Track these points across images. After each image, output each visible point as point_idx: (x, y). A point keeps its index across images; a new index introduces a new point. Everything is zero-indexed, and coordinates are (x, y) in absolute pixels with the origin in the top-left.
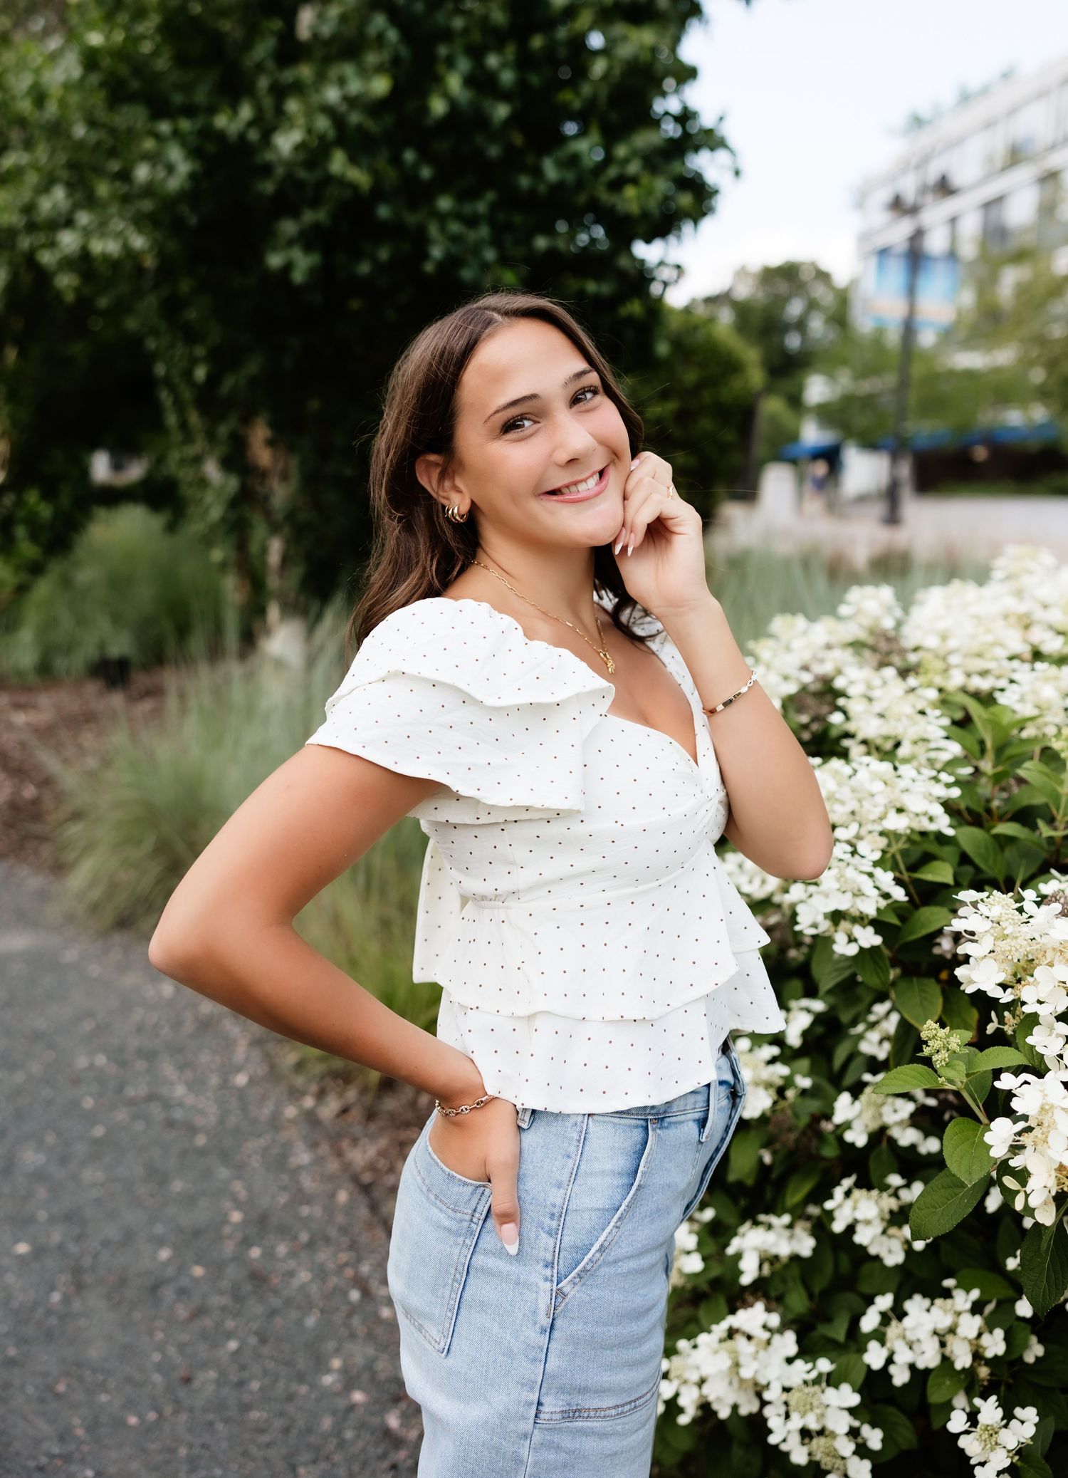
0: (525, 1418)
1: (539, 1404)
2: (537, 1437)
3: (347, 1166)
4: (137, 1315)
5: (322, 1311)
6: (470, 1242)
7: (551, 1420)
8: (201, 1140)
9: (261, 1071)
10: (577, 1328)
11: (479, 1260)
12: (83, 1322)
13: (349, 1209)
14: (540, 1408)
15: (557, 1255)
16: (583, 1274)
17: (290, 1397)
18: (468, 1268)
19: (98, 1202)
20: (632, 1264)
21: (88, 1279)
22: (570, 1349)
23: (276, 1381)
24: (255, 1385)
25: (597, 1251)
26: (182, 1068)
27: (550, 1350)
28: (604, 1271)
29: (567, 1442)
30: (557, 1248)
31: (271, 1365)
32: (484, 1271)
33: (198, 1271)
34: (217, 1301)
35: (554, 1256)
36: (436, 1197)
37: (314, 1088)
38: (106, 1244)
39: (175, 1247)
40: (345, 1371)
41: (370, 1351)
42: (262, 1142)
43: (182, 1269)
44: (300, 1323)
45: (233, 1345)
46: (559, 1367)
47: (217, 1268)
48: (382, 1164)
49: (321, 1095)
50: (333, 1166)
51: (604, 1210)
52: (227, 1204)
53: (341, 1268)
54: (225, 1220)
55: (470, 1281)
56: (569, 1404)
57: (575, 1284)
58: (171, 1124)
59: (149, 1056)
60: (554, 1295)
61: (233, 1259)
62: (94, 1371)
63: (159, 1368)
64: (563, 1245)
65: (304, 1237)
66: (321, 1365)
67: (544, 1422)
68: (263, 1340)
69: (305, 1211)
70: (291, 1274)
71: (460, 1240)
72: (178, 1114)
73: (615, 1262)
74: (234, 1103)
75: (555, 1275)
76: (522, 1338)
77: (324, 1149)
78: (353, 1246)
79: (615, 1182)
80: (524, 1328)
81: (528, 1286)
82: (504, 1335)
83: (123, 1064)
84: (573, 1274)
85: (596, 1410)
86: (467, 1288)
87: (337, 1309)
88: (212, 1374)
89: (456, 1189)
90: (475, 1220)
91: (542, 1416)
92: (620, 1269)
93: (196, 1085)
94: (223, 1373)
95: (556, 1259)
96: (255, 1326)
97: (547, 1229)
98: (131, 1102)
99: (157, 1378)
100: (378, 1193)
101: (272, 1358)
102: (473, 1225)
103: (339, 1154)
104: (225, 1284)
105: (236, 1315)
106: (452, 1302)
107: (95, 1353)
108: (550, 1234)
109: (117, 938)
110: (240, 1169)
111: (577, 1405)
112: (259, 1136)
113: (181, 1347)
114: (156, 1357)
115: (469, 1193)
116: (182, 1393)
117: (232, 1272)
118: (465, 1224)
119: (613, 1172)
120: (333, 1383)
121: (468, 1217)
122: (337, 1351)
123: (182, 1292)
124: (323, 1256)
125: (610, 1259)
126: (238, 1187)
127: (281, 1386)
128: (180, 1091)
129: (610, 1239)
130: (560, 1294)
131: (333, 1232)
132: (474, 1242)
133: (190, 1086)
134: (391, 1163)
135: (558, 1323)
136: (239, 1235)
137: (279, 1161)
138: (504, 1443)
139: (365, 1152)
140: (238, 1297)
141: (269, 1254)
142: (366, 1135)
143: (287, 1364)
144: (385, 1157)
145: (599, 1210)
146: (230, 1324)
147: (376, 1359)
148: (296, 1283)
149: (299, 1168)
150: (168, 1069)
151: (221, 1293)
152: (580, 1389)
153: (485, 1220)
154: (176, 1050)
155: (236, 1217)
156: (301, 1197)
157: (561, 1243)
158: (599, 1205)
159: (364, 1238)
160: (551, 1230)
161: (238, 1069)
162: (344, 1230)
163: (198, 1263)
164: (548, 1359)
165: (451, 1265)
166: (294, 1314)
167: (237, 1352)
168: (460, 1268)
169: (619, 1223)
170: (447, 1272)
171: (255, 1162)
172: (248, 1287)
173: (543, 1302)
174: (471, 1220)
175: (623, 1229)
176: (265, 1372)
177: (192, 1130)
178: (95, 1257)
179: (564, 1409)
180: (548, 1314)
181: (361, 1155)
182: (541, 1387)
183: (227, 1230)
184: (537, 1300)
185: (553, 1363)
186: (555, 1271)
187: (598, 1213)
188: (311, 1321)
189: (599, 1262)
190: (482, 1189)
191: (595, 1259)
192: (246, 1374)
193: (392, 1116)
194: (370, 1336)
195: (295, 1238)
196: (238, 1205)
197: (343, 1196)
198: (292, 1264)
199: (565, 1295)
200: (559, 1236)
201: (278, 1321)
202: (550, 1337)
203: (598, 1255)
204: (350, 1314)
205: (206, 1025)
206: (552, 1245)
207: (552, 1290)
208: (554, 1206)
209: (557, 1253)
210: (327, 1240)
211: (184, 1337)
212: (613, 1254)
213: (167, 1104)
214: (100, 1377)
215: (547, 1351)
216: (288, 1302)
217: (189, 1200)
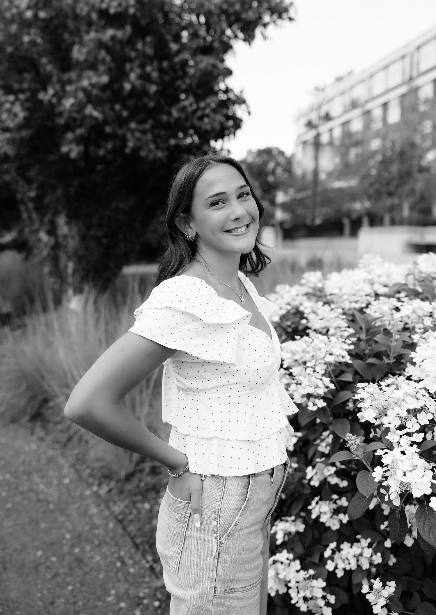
0: (210, 594)
1: (215, 587)
2: (215, 601)
3: (112, 513)
4: (30, 579)
5: (106, 572)
6: (185, 526)
7: (220, 594)
8: (52, 506)
9: (75, 477)
10: (228, 556)
11: (189, 533)
12: (7, 583)
13: (114, 530)
14: (216, 589)
15: (218, 528)
16: (229, 535)
17: (95, 607)
18: (185, 536)
19: (11, 534)
20: (248, 530)
21: (8, 565)
22: (226, 565)
23: (89, 601)
24: (80, 603)
25: (234, 526)
26: (42, 478)
27: (218, 566)
28: (237, 533)
29: (226, 602)
30: (218, 525)
31: (86, 595)
32: (191, 537)
33: (54, 559)
34: (62, 570)
35: (217, 529)
36: (171, 509)
37: (97, 482)
38: (15, 551)
39: (44, 550)
40: (116, 595)
41: (126, 586)
42: (77, 506)
43: (47, 559)
44: (97, 577)
45: (70, 588)
46: (222, 572)
47: (62, 557)
48: (127, 511)
49: (100, 485)
50: (107, 513)
51: (235, 509)
52: (64, 531)
53: (113, 553)
54: (64, 538)
55: (186, 541)
56: (227, 587)
57: (226, 539)
58: (39, 500)
59: (28, 474)
60: (218, 544)
61: (68, 554)
62: (13, 603)
63: (40, 599)
64: (220, 524)
65: (97, 542)
66: (107, 593)
67: (218, 595)
68: (82, 585)
69: (96, 532)
70: (92, 558)
71: (181, 525)
72: (41, 496)
73: (241, 529)
74: (64, 491)
75: (218, 536)
76: (207, 562)
77: (103, 506)
78: (117, 545)
79: (239, 498)
80: (207, 558)
81: (208, 541)
82: (200, 562)
83: (17, 477)
84: (225, 535)
85: (237, 589)
86: (185, 545)
87: (112, 570)
88: (63, 600)
89: (178, 505)
90: (186, 517)
91: (217, 592)
92: (243, 532)
93: (48, 484)
94: (67, 599)
95: (218, 530)
96: (78, 580)
97: (213, 518)
98: (22, 493)
99: (40, 603)
100: (125, 523)
101: (86, 592)
102: (185, 519)
103: (109, 508)
104: (65, 563)
105: (71, 576)
106: (179, 551)
107: (13, 595)
108: (215, 520)
109: (12, 427)
110: (68, 517)
111: (230, 587)
112: (75, 503)
113: (49, 590)
114: (39, 595)
115: (183, 506)
116: (50, 609)
117: (68, 558)
118: (183, 519)
119: (237, 494)
120: (112, 601)
121: (183, 516)
122: (113, 587)
123: (48, 568)
124: (105, 549)
125: (239, 528)
126: (68, 524)
127: (91, 603)
128: (42, 487)
129: (238, 520)
130: (221, 543)
131: (108, 540)
132: (186, 526)
133: (46, 485)
134: (130, 510)
135: (221, 555)
136: (70, 544)
137: (84, 513)
138: (202, 605)
139: (119, 507)
140: (71, 569)
141: (83, 550)
142: (119, 500)
143: (93, 594)
144: (128, 508)
145: (233, 509)
146: (68, 579)
147: (128, 589)
148: (94, 561)
149: (93, 515)
150: (36, 478)
151: (64, 567)
152: (231, 581)
153: (190, 517)
154: (39, 470)
155: (68, 536)
156: (95, 527)
157: (219, 524)
158: (233, 507)
159: (121, 541)
160: (215, 518)
161: (65, 477)
162: (112, 538)
163: (54, 555)
164: (218, 569)
165: (179, 536)
166: (94, 574)
167: (72, 590)
168: (182, 537)
169: (242, 514)
170: (178, 538)
171: (75, 514)
172: (75, 564)
173: (215, 547)
174: (185, 517)
175: (243, 516)
176: (84, 598)
177: (48, 502)
178: (11, 556)
179: (225, 589)
180: (217, 552)
181: (118, 508)
182: (215, 581)
183: (65, 542)
184: (212, 547)
185: (220, 571)
186: (218, 535)
187: (233, 511)
188: (101, 576)
189: (235, 530)
190: (188, 504)
191: (233, 529)
192: (76, 599)
193: (129, 491)
194: (126, 580)
195: (93, 543)
196: (69, 531)
197: (111, 525)
198: (92, 554)
199: (223, 544)
200: (218, 521)
201: (88, 577)
202: (218, 560)
203: (234, 527)
204: (117, 572)
205: (51, 460)
206: (216, 524)
207: (217, 542)
208: (215, 509)
209: (218, 527)
210: (106, 543)
211: (50, 586)
212: (240, 526)
213: (37, 493)
214: (16, 605)
215: (217, 566)
216: (92, 569)
217: (48, 531)
